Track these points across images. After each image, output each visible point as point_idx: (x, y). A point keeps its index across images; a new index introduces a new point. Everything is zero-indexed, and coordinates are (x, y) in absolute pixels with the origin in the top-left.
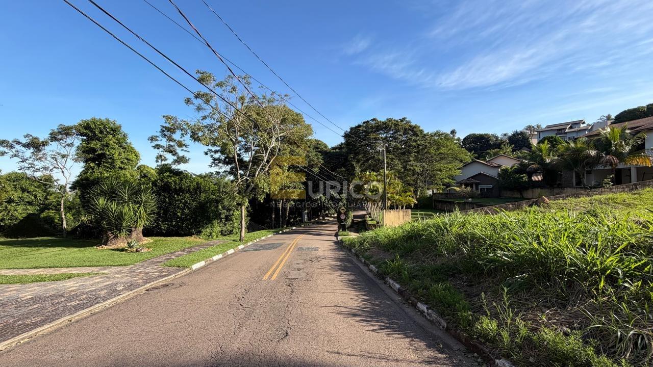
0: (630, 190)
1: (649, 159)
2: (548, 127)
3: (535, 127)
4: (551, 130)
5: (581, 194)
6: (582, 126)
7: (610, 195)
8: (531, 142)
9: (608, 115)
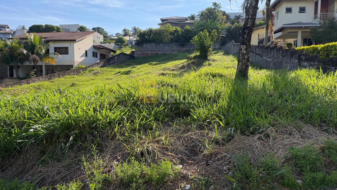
0: (48, 79)
1: (54, 60)
5: (23, 82)
6: (7, 30)
7: (40, 83)
9: (22, 25)
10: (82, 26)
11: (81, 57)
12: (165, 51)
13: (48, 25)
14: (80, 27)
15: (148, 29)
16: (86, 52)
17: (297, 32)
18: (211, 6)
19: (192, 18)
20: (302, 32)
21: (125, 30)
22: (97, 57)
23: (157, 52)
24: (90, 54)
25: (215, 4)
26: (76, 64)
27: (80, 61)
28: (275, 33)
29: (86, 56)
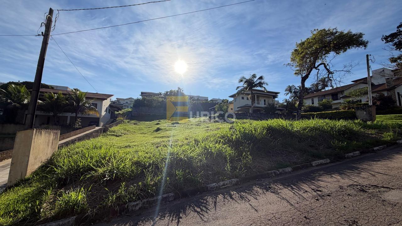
16: (107, 108)
17: (249, 109)
20: (251, 109)
22: (110, 114)
24: (108, 111)
25: (179, 88)
26: (102, 117)
27: (103, 115)
28: (238, 108)
29: (106, 112)
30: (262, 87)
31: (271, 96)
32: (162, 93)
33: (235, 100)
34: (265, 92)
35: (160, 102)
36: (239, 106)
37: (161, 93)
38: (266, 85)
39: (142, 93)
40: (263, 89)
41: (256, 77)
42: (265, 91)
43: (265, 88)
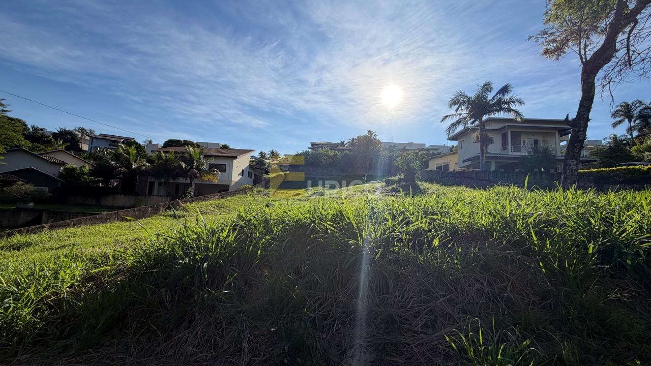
1: (216, 177)
2: (101, 135)
3: (88, 131)
4: (106, 139)
8: (81, 146)
9: (149, 140)
10: (226, 145)
11: (239, 175)
12: (323, 175)
13: (187, 141)
14: (223, 146)
15: (305, 151)
16: (243, 170)
17: (490, 162)
18: (365, 133)
19: (342, 144)
20: (495, 162)
21: (261, 153)
22: (251, 178)
23: (314, 176)
24: (246, 174)
25: (370, 132)
26: (232, 184)
27: (236, 180)
28: (464, 161)
29: (243, 175)
30: (510, 110)
31: (553, 131)
32: (345, 143)
33: (461, 145)
34: (518, 122)
35: (331, 157)
36: (465, 158)
37: (343, 143)
38: (517, 103)
39: (313, 144)
40: (512, 116)
41: (491, 88)
42: (519, 119)
43: (517, 112)
